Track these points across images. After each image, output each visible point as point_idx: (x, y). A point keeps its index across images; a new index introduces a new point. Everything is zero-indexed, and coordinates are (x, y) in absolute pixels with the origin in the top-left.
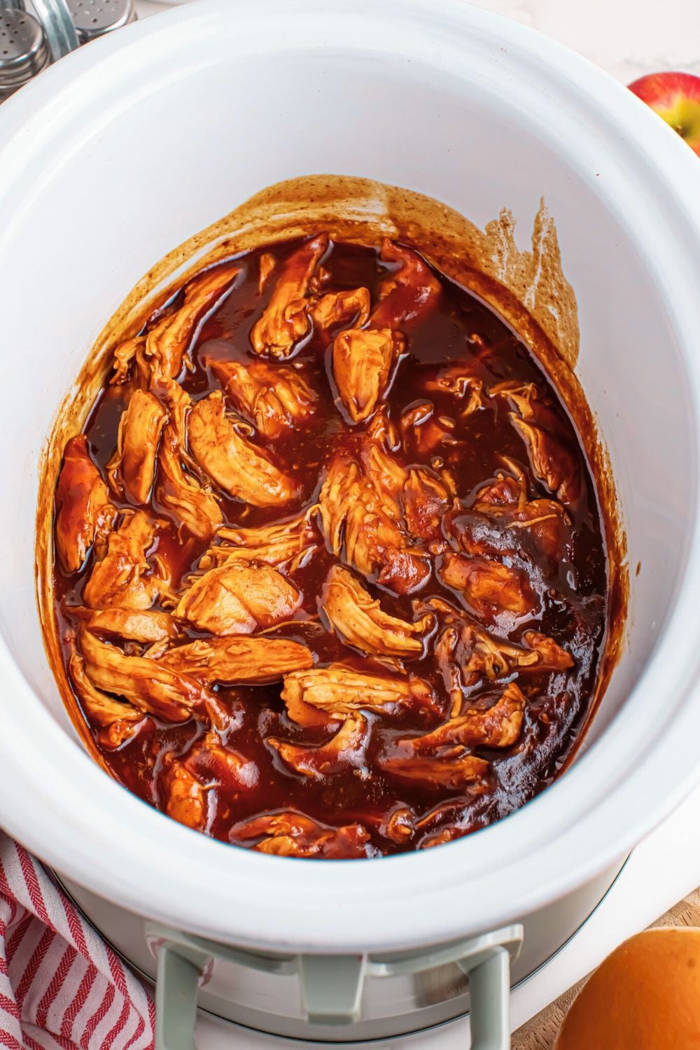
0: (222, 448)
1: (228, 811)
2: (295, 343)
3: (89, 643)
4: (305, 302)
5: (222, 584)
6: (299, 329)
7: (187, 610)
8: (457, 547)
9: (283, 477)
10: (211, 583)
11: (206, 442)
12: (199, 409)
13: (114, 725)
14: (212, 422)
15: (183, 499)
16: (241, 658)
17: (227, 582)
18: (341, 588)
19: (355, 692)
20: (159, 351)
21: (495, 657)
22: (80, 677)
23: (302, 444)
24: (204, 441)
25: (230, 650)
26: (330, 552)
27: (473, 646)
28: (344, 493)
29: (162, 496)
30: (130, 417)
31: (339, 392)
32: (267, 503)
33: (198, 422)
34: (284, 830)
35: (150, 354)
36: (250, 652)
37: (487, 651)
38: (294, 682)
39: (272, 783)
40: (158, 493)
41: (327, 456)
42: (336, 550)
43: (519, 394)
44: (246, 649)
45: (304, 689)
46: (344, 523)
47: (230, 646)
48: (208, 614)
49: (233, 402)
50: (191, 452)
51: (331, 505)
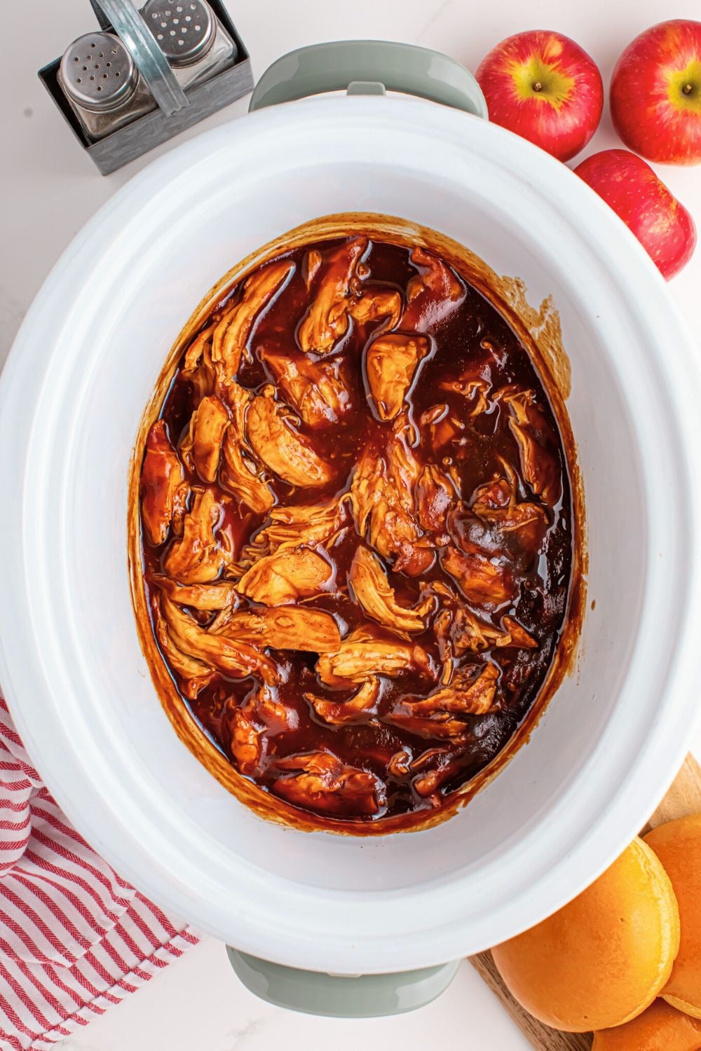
0: (273, 443)
1: (276, 747)
2: (337, 342)
3: (171, 611)
4: (346, 303)
5: (273, 570)
6: (339, 329)
7: (246, 588)
8: (457, 542)
9: (323, 464)
10: (264, 569)
11: (261, 436)
12: (255, 406)
13: (191, 681)
14: (266, 417)
15: (242, 485)
16: (287, 630)
17: (277, 568)
18: (365, 571)
19: (373, 663)
20: (222, 358)
21: (479, 639)
22: (166, 642)
23: (339, 436)
24: (259, 435)
25: (278, 621)
26: (358, 533)
27: (463, 628)
28: (371, 487)
29: (226, 479)
30: (199, 417)
31: (371, 391)
32: (309, 485)
33: (256, 418)
34: (316, 771)
35: (216, 361)
36: (294, 625)
37: (473, 634)
38: (326, 661)
39: (308, 727)
40: (222, 475)
41: (359, 448)
42: (362, 533)
43: (517, 399)
44: (290, 623)
45: (333, 668)
46: (370, 514)
47: (278, 618)
48: (262, 593)
49: (283, 395)
50: (249, 442)
51: (360, 497)
